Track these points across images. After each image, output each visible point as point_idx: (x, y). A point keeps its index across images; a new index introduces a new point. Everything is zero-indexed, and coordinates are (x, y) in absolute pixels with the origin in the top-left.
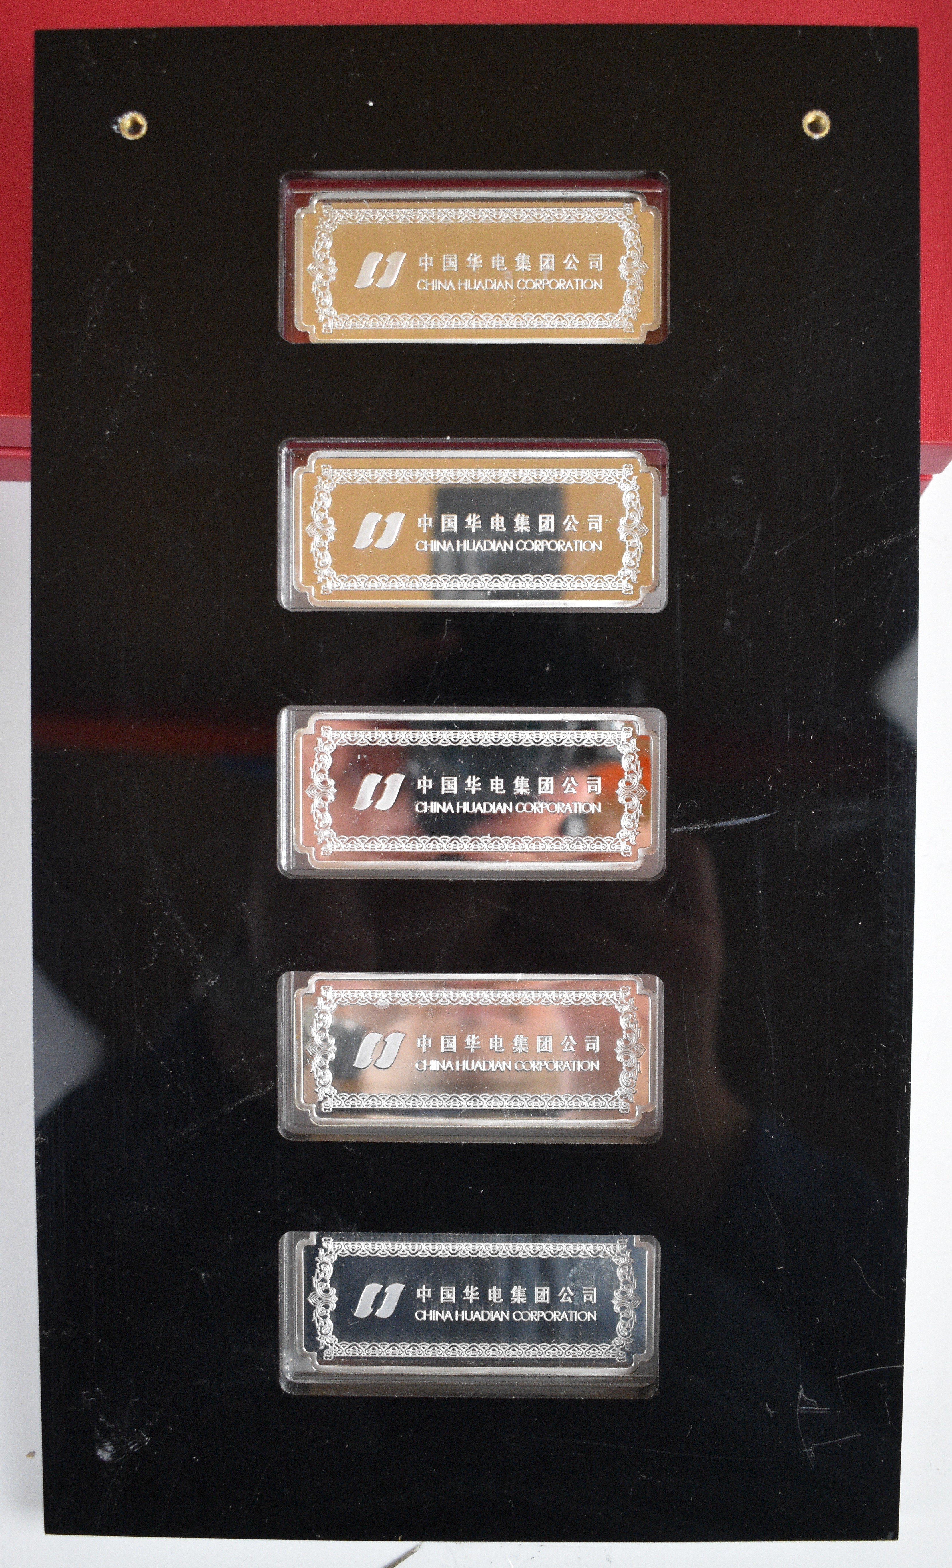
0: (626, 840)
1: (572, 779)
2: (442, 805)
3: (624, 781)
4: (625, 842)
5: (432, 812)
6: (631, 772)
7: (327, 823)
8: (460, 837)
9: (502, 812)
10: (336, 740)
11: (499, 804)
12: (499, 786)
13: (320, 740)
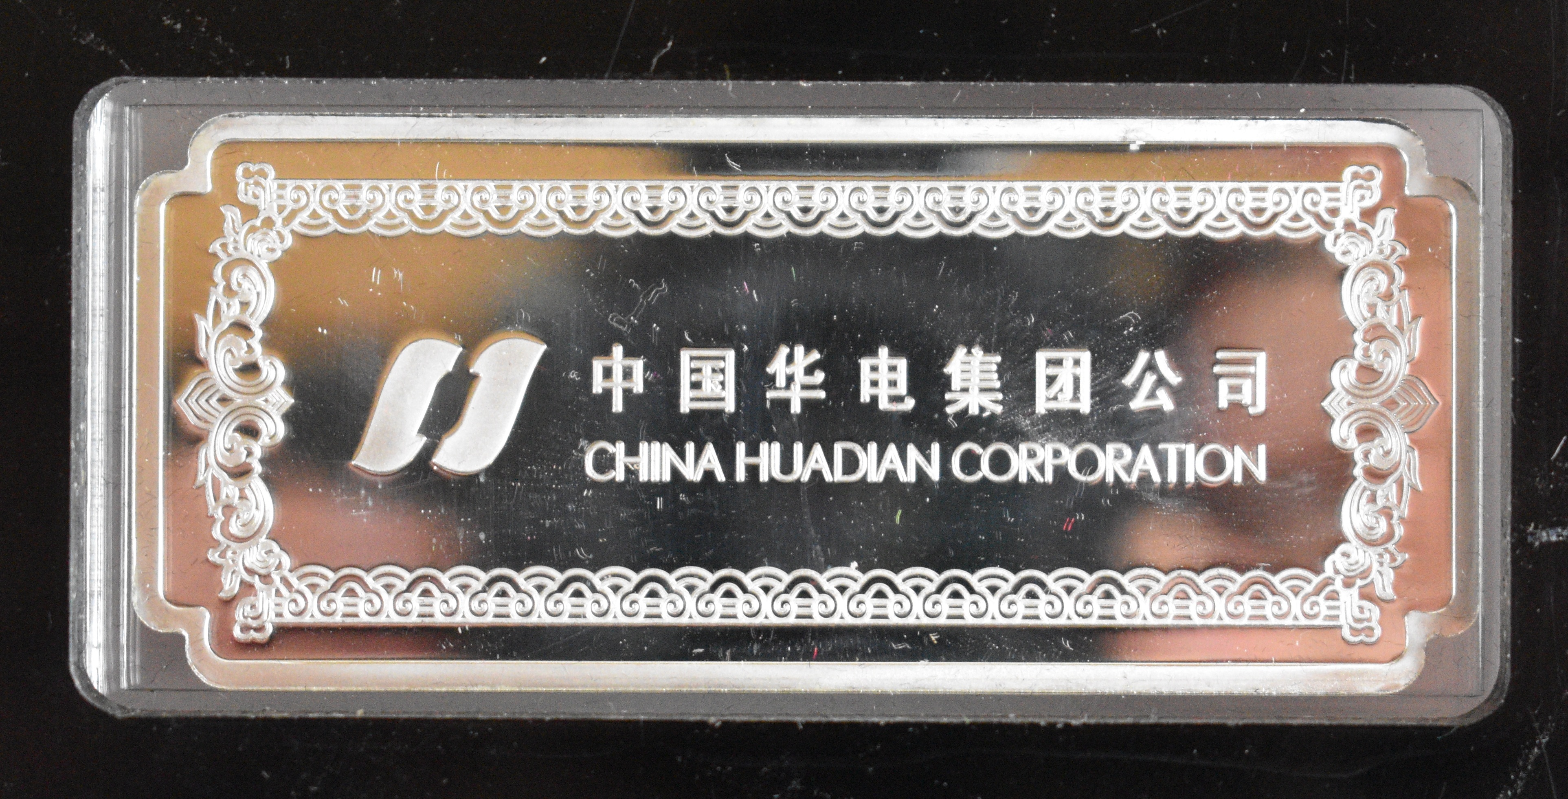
0: (1359, 583)
1: (1161, 357)
2: (682, 455)
3: (1352, 366)
4: (1355, 591)
5: (643, 477)
6: (1377, 332)
7: (258, 520)
8: (746, 570)
9: (903, 477)
10: (293, 214)
11: (892, 450)
12: (893, 384)
13: (231, 214)
